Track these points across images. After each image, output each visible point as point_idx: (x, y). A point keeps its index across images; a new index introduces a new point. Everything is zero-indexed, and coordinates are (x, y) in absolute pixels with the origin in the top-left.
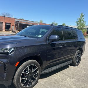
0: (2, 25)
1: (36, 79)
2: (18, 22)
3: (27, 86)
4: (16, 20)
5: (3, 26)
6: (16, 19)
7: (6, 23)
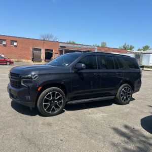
0: (41, 53)
2: (65, 47)
3: (50, 112)
4: (61, 45)
5: (42, 55)
6: (61, 42)
7: (46, 50)
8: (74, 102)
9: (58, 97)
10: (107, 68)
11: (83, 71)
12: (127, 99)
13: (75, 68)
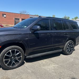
0: (19, 21)
1: (20, 61)
3: (11, 66)
7: (22, 19)
8: (31, 56)
9: (18, 53)
10: (56, 29)
11: (38, 32)
12: (71, 51)
13: (32, 30)
